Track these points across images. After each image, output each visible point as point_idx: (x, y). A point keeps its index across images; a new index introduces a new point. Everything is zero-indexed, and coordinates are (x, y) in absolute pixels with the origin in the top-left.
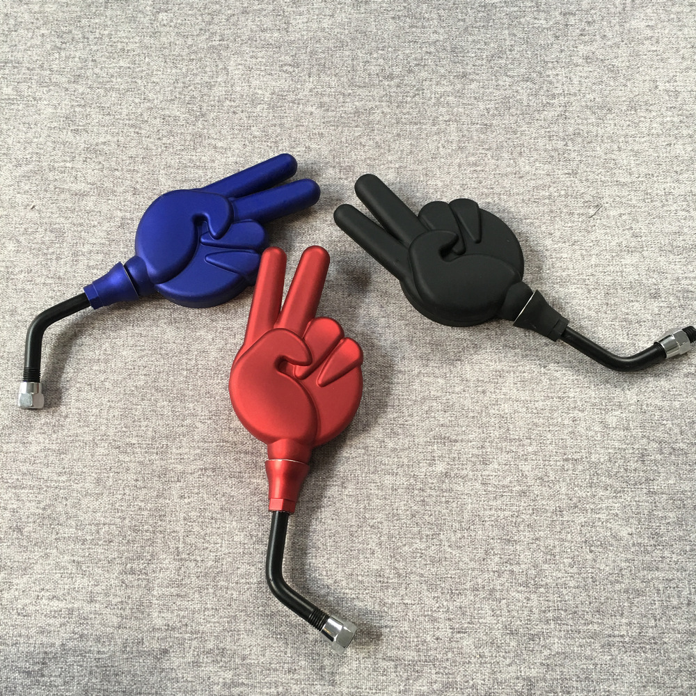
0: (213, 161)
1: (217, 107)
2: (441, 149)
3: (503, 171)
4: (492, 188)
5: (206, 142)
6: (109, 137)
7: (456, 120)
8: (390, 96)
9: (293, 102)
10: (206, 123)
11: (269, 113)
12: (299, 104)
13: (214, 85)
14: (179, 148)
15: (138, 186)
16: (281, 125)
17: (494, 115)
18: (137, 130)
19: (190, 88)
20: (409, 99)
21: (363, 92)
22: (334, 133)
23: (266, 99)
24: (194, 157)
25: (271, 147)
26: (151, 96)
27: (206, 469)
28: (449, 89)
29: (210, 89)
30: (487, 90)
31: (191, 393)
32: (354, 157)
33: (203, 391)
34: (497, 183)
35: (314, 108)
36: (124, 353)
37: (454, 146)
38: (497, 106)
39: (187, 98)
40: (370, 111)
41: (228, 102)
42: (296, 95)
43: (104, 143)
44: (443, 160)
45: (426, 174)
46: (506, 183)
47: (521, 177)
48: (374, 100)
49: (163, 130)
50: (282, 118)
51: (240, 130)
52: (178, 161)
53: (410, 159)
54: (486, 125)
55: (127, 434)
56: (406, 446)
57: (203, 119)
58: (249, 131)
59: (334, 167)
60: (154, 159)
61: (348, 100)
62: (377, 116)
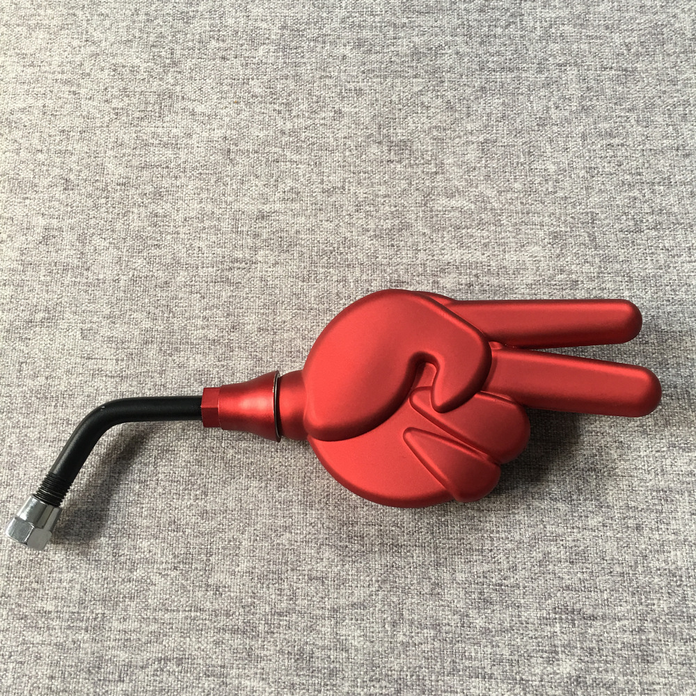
0: (190, 136)
1: (197, 51)
2: (553, 110)
3: (657, 145)
4: (639, 174)
5: (178, 106)
6: (30, 101)
7: (576, 64)
8: (469, 26)
9: (315, 40)
10: (179, 76)
11: (277, 57)
12: (324, 42)
13: (194, 17)
14: (137, 114)
15: (72, 177)
16: (297, 77)
17: (637, 55)
18: (74, 89)
19: (156, 22)
20: (499, 30)
21: (425, 21)
22: (379, 88)
23: (273, 37)
24: (160, 130)
25: (279, 112)
26: (97, 35)
27: (167, 659)
28: (564, 13)
29: (187, 23)
30: (625, 14)
31: (145, 522)
32: (412, 126)
33: (165, 519)
34: (646, 165)
35: (348, 48)
36: (40, 453)
37: (575, 105)
38: (643, 39)
39: (152, 38)
40: (437, 52)
41: (213, 42)
42: (320, 28)
43: (23, 110)
44: (555, 129)
45: (529, 152)
46: (663, 164)
47: (687, 156)
48: (443, 32)
49: (113, 87)
50: (297, 65)
51: (231, 85)
52: (134, 135)
53: (503, 128)
54: (626, 70)
55: (40, 594)
56: (507, 625)
57: (176, 69)
58: (246, 87)
59: (380, 143)
60: (98, 132)
61: (402, 34)
62: (447, 60)
